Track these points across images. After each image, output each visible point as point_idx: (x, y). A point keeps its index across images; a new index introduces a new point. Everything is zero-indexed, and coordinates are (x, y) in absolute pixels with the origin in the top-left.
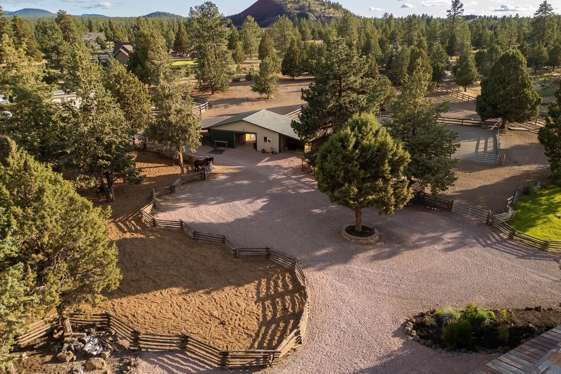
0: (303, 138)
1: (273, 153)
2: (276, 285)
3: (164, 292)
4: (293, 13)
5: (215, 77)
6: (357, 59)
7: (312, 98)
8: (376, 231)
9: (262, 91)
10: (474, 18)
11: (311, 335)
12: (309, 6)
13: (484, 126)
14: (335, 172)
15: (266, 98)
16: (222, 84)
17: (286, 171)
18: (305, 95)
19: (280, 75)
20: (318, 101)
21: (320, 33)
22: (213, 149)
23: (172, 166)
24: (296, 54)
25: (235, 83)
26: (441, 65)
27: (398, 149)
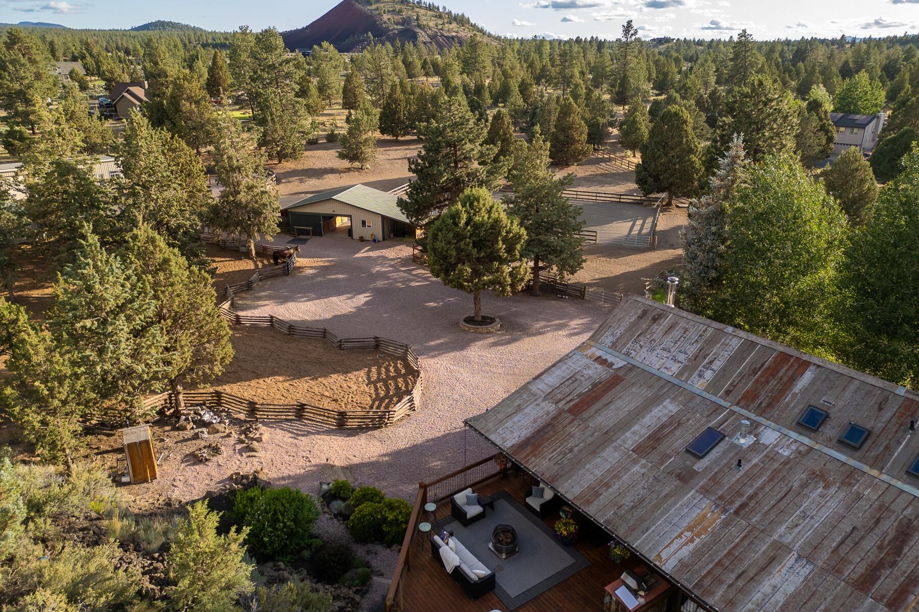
0: (413, 220)
1: (374, 241)
2: (388, 371)
3: (268, 380)
4: (392, 30)
5: (282, 138)
6: (474, 123)
7: (422, 170)
8: (497, 320)
9: (354, 158)
10: (669, 42)
11: (425, 405)
12: (417, 19)
13: (645, 203)
14: (447, 251)
15: (359, 169)
16: (293, 148)
17: (392, 263)
18: (413, 167)
19: (378, 135)
20: (429, 174)
21: (435, 65)
22: (292, 238)
23: (241, 259)
24: (399, 105)
25: (312, 146)
26: (602, 121)
27: (512, 226)
